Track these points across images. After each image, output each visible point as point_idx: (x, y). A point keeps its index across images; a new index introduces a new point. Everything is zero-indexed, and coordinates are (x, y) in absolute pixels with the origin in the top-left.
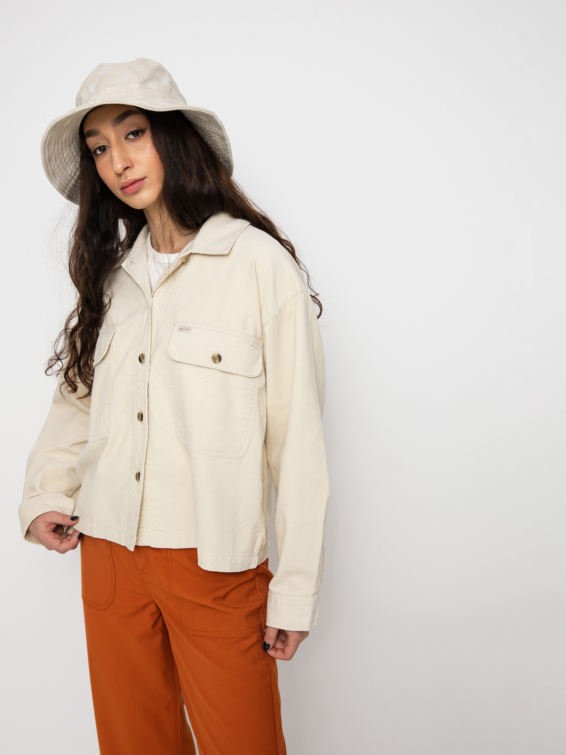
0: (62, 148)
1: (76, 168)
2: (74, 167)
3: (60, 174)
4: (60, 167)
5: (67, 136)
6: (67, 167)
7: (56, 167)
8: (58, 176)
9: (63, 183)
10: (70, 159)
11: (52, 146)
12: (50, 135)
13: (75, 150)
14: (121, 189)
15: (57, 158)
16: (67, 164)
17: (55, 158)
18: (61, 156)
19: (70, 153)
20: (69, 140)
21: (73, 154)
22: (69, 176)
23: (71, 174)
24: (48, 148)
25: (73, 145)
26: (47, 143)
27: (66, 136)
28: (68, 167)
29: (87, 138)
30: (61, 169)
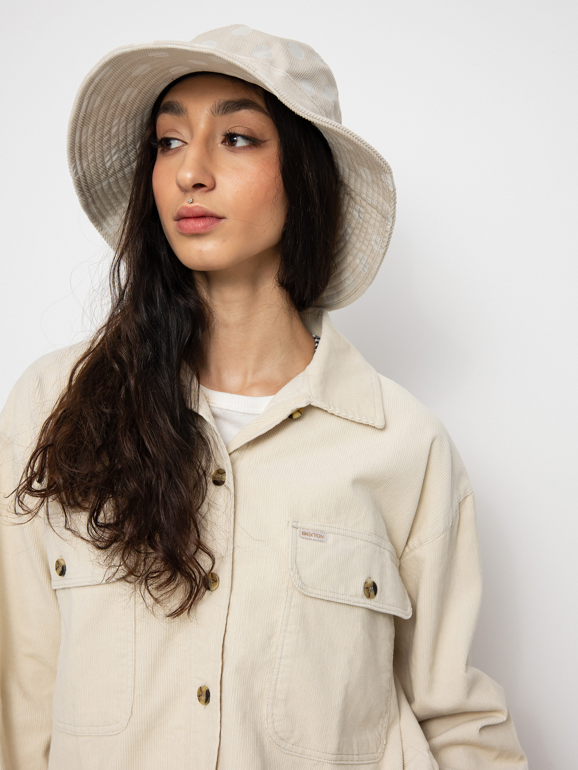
0: (113, 115)
1: (122, 164)
2: (119, 161)
3: (90, 157)
4: (96, 147)
5: (131, 99)
6: (107, 153)
7: (89, 142)
8: (86, 160)
9: (89, 176)
10: (118, 143)
11: (99, 99)
12: (103, 73)
13: (134, 132)
14: (176, 220)
15: (99, 128)
16: (109, 148)
17: (95, 126)
18: (106, 129)
19: (123, 132)
20: (131, 108)
21: (126, 138)
22: (103, 171)
23: (109, 169)
24: (90, 98)
25: (133, 122)
26: (91, 88)
27: (129, 96)
28: (109, 155)
29: (161, 113)
30: (96, 150)
